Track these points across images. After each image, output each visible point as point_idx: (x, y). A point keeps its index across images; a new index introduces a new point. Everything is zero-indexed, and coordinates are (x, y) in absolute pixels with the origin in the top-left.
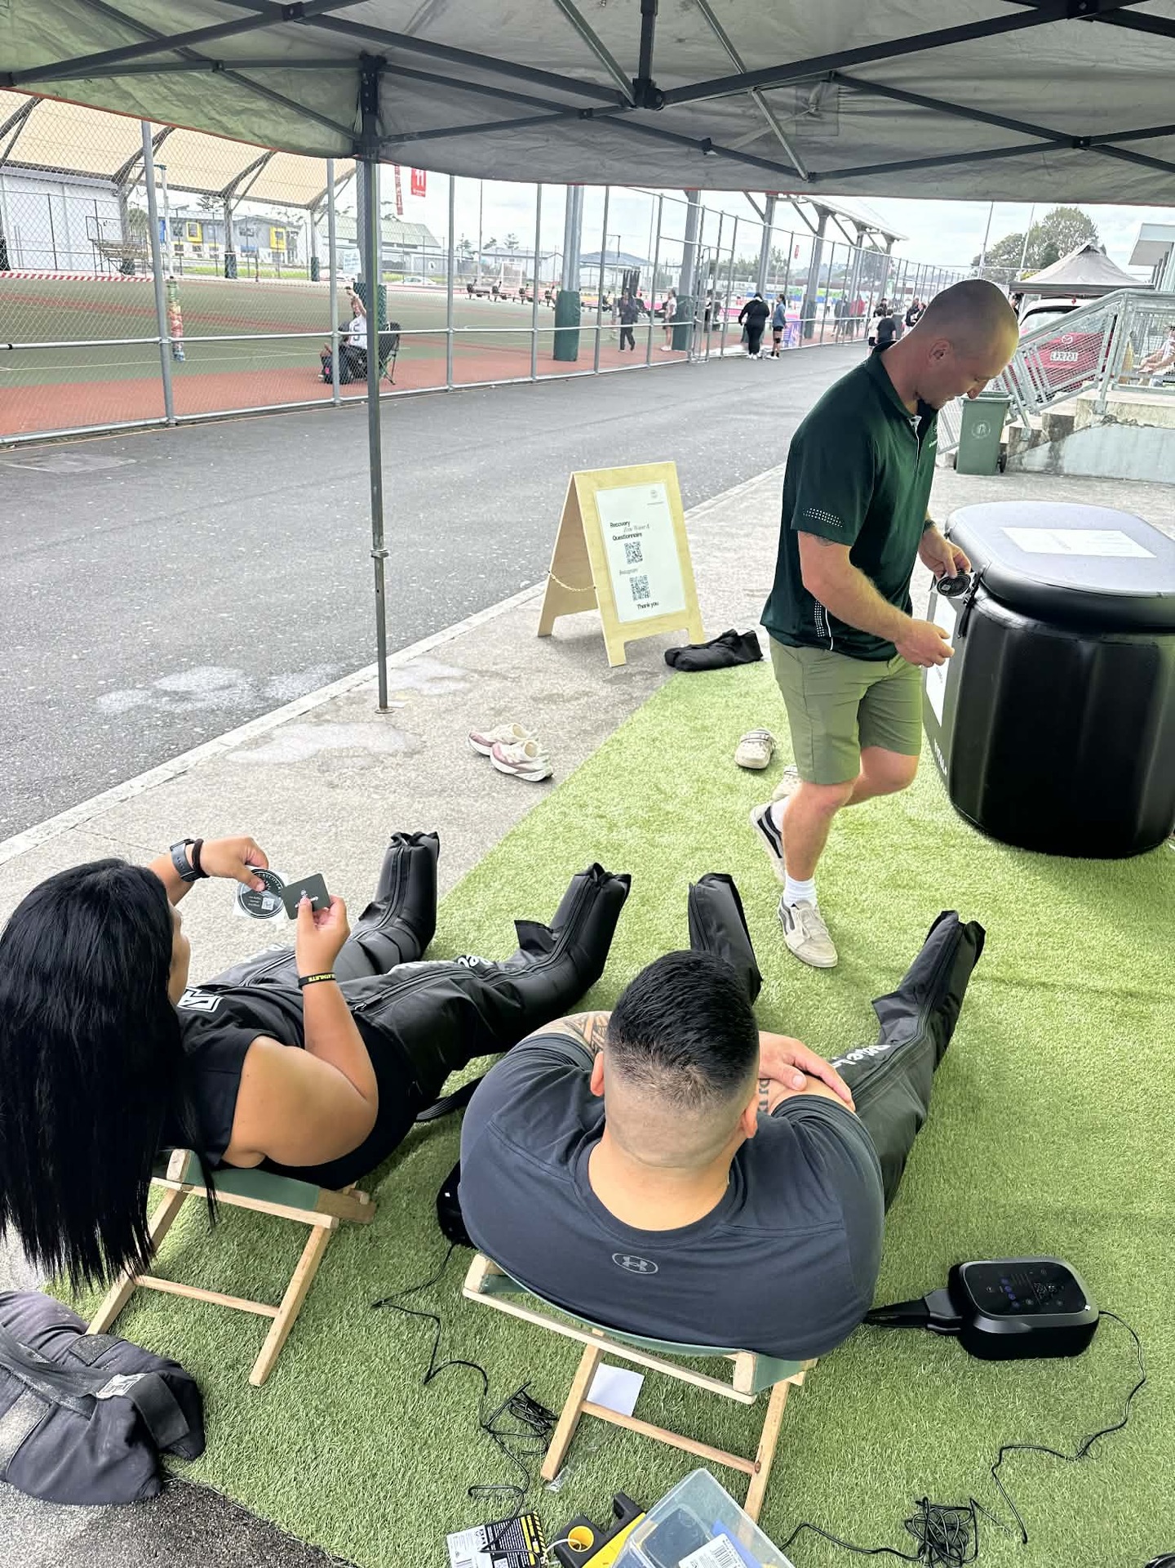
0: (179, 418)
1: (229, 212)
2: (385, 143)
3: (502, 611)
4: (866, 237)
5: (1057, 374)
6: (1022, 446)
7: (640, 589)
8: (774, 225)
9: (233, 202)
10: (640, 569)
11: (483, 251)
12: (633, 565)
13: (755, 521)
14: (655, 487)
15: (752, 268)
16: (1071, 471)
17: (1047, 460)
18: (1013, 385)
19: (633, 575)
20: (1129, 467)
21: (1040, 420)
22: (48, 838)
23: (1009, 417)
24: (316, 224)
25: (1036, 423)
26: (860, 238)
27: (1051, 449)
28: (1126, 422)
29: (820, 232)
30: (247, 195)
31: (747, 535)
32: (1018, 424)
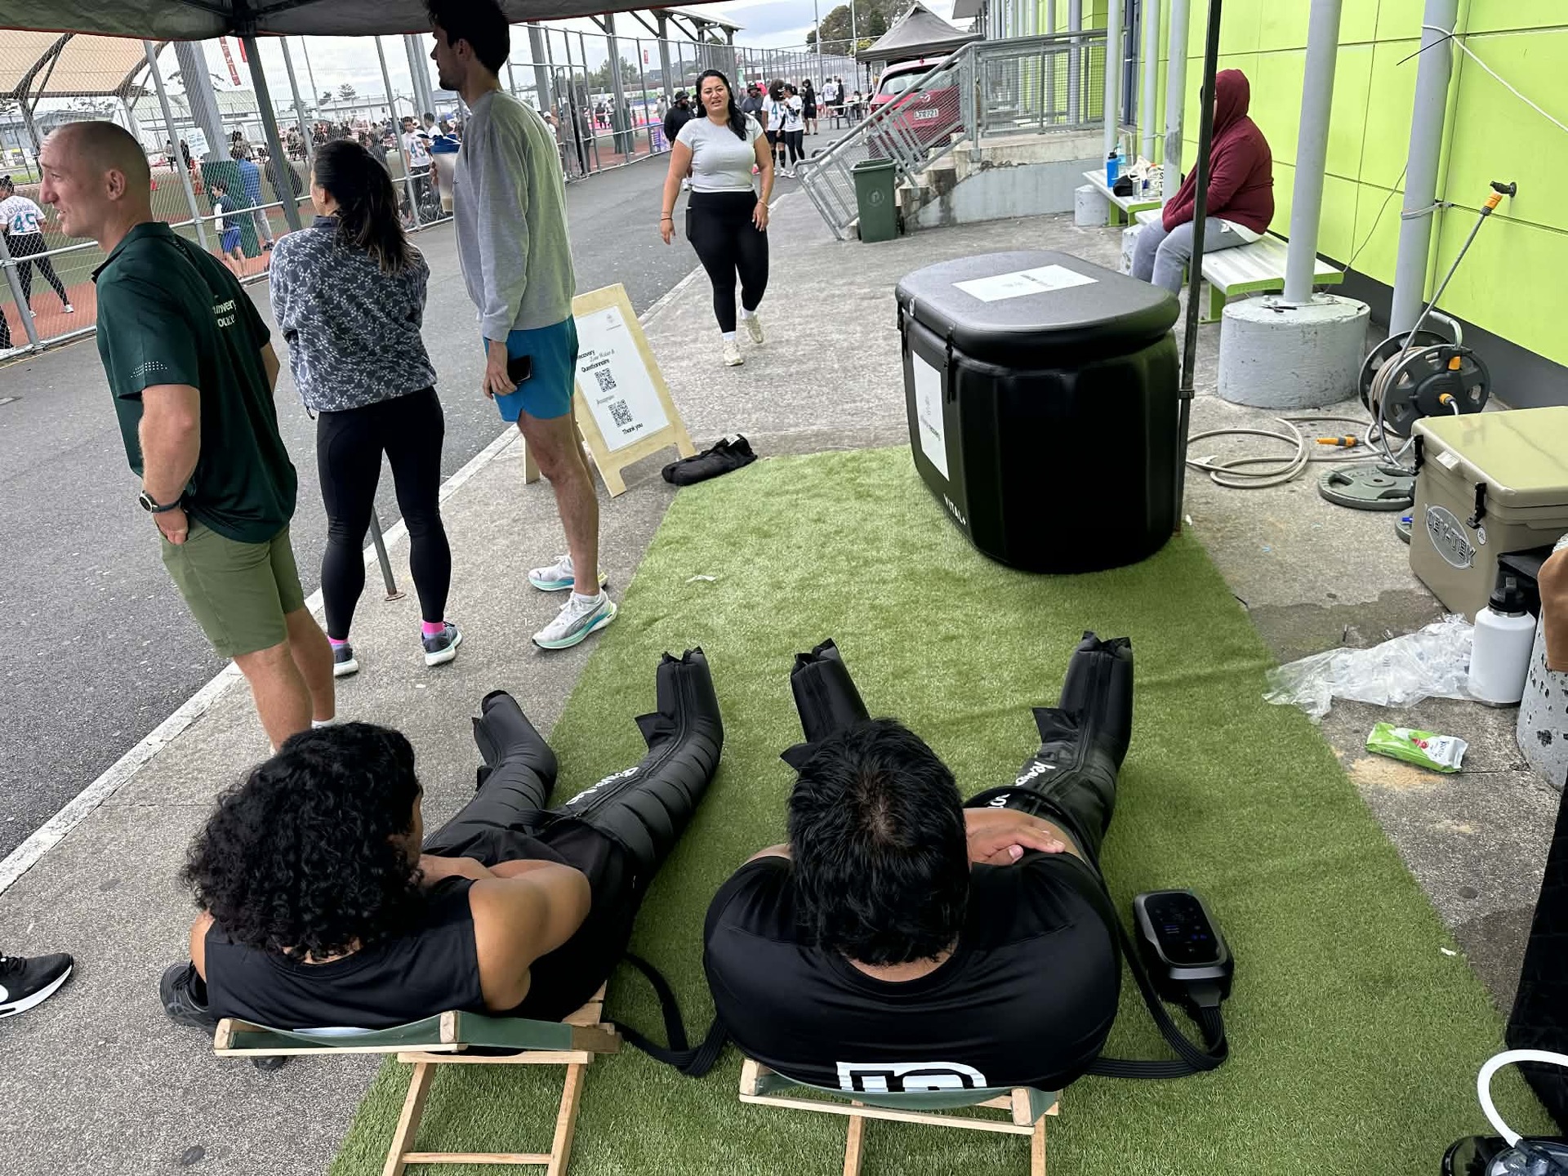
0: (45, 342)
1: (28, 113)
2: (261, 15)
3: (479, 466)
4: (706, 32)
5: (925, 132)
6: (915, 206)
7: (621, 415)
8: (617, 34)
9: (31, 101)
10: (617, 395)
11: (322, 108)
12: (609, 393)
13: (696, 326)
14: (610, 311)
15: (601, 80)
16: (963, 220)
17: (939, 214)
18: (893, 150)
19: (611, 402)
20: (1014, 205)
21: (925, 176)
22: (75, 823)
23: (897, 181)
24: (131, 109)
25: (922, 181)
26: (701, 33)
27: (942, 203)
28: (1001, 165)
29: (662, 34)
30: (45, 90)
31: (695, 341)
32: (907, 185)
